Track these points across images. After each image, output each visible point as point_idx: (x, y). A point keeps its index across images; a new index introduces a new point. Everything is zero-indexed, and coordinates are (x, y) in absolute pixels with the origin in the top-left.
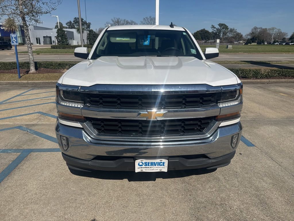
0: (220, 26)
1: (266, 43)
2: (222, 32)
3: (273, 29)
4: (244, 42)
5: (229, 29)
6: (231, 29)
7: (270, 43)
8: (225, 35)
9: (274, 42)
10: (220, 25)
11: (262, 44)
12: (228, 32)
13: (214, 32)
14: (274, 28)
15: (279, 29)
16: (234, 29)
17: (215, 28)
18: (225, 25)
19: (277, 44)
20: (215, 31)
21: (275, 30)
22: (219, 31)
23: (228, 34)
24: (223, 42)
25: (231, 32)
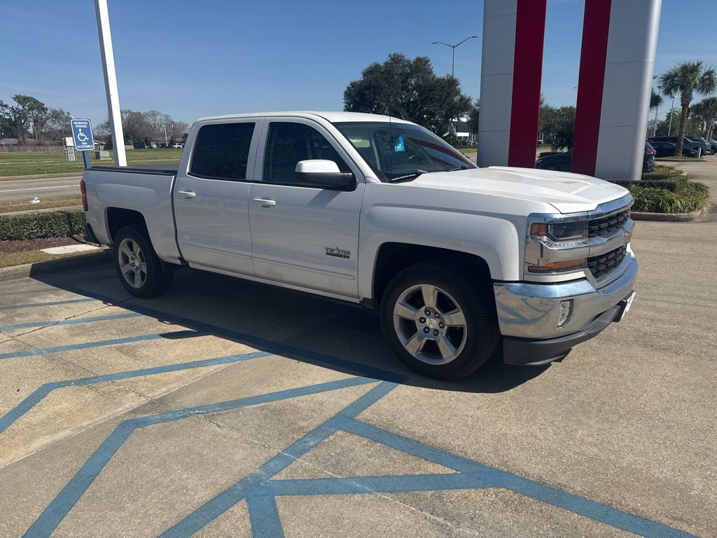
0: (19, 102)
1: (155, 146)
2: (30, 117)
3: (154, 114)
4: (102, 144)
5: (49, 112)
6: (54, 112)
7: (163, 145)
8: (42, 125)
9: (172, 143)
10: (21, 99)
11: (146, 147)
12: (47, 119)
13: (7, 117)
14: (155, 112)
15: (167, 115)
16: (62, 113)
17: (6, 106)
18: (35, 101)
19: (178, 147)
20: (7, 114)
21: (158, 118)
22: (21, 115)
23: (49, 123)
24: (45, 145)
25: (56, 118)
